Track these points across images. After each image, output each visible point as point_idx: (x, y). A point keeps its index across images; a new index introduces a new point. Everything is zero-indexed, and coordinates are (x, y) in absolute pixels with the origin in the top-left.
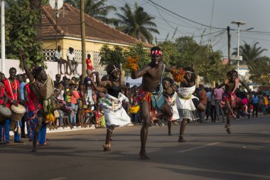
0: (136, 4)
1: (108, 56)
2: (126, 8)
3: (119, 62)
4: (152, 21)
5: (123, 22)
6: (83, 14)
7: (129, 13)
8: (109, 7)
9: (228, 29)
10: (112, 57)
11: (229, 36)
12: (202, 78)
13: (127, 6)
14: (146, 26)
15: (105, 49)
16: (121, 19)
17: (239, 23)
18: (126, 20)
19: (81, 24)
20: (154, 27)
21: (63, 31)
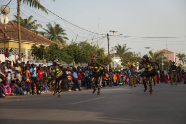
0: (55, 23)
1: (36, 51)
3: (43, 54)
4: (64, 32)
5: (47, 34)
6: (20, 26)
7: (51, 29)
8: (38, 25)
9: (108, 35)
10: (38, 51)
11: (108, 39)
13: (49, 24)
14: (60, 35)
15: (34, 47)
16: (46, 32)
17: (114, 32)
18: (49, 32)
19: (18, 31)
20: (65, 36)
21: (8, 37)
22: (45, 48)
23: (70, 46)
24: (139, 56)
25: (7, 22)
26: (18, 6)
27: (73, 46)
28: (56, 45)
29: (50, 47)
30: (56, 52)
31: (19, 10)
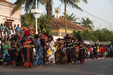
0: (86, 17)
1: (76, 34)
2: (83, 19)
4: (92, 23)
7: (84, 20)
8: (77, 18)
10: (77, 34)
12: (111, 42)
14: (90, 25)
15: (74, 32)
16: (81, 23)
18: (83, 23)
19: (65, 23)
20: (93, 25)
21: (59, 26)
22: (81, 33)
23: (96, 31)
25: (58, 17)
26: (65, 8)
27: (98, 31)
28: (87, 31)
29: (84, 32)
30: (87, 35)
31: (65, 10)
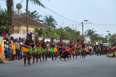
0: (50, 15)
2: (46, 17)
3: (41, 34)
6: (28, 16)
8: (39, 16)
9: (82, 23)
11: (83, 25)
14: (53, 23)
15: (36, 29)
16: (44, 20)
17: (86, 21)
18: (46, 21)
19: (27, 19)
20: (56, 23)
21: (21, 23)
22: (43, 30)
23: (59, 29)
24: (102, 36)
25: (20, 14)
26: (27, 4)
27: (61, 29)
28: (50, 28)
29: (46, 30)
30: (50, 33)
31: (27, 7)
